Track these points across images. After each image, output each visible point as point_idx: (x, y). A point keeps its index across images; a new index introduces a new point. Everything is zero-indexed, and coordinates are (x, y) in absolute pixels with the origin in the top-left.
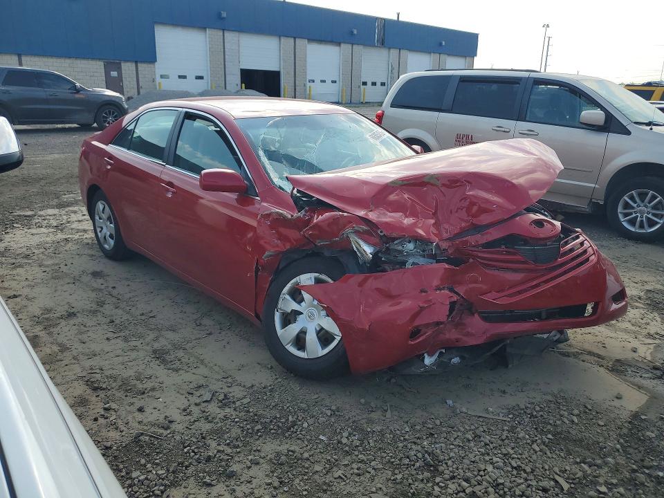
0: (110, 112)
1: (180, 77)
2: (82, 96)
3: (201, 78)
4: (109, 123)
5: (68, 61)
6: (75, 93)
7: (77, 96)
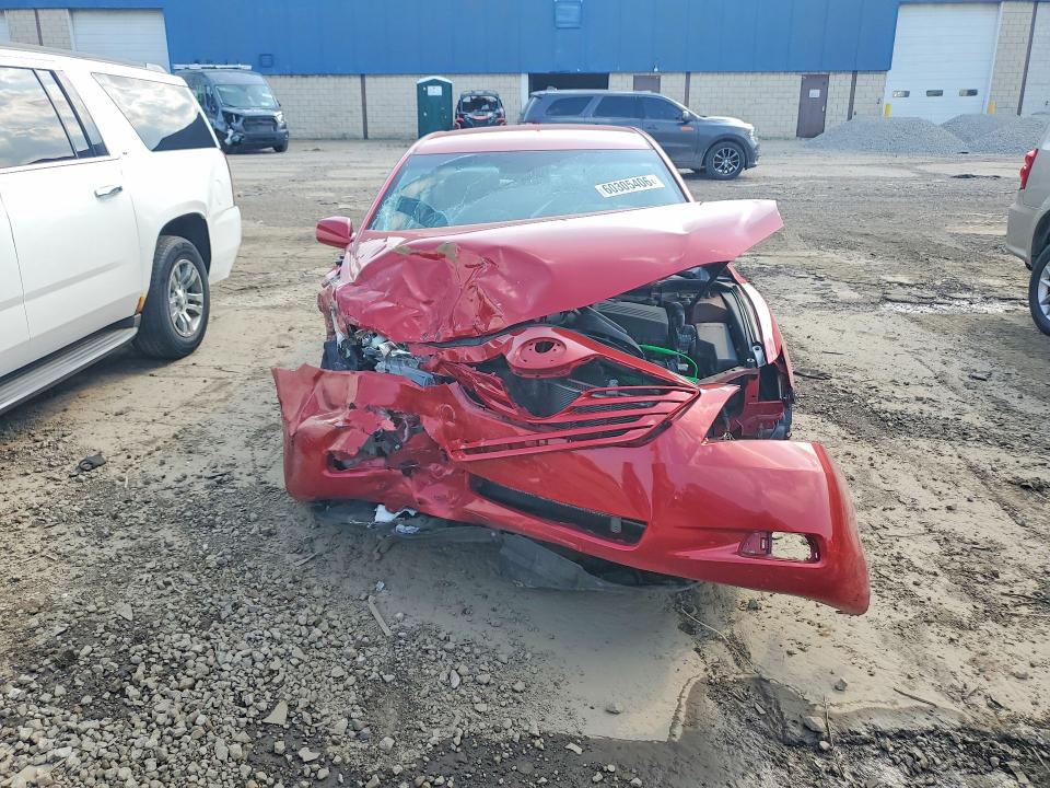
0: (726, 151)
1: (930, 93)
2: (690, 129)
3: (972, 93)
4: (723, 168)
5: (750, 77)
6: (681, 124)
7: (683, 128)
